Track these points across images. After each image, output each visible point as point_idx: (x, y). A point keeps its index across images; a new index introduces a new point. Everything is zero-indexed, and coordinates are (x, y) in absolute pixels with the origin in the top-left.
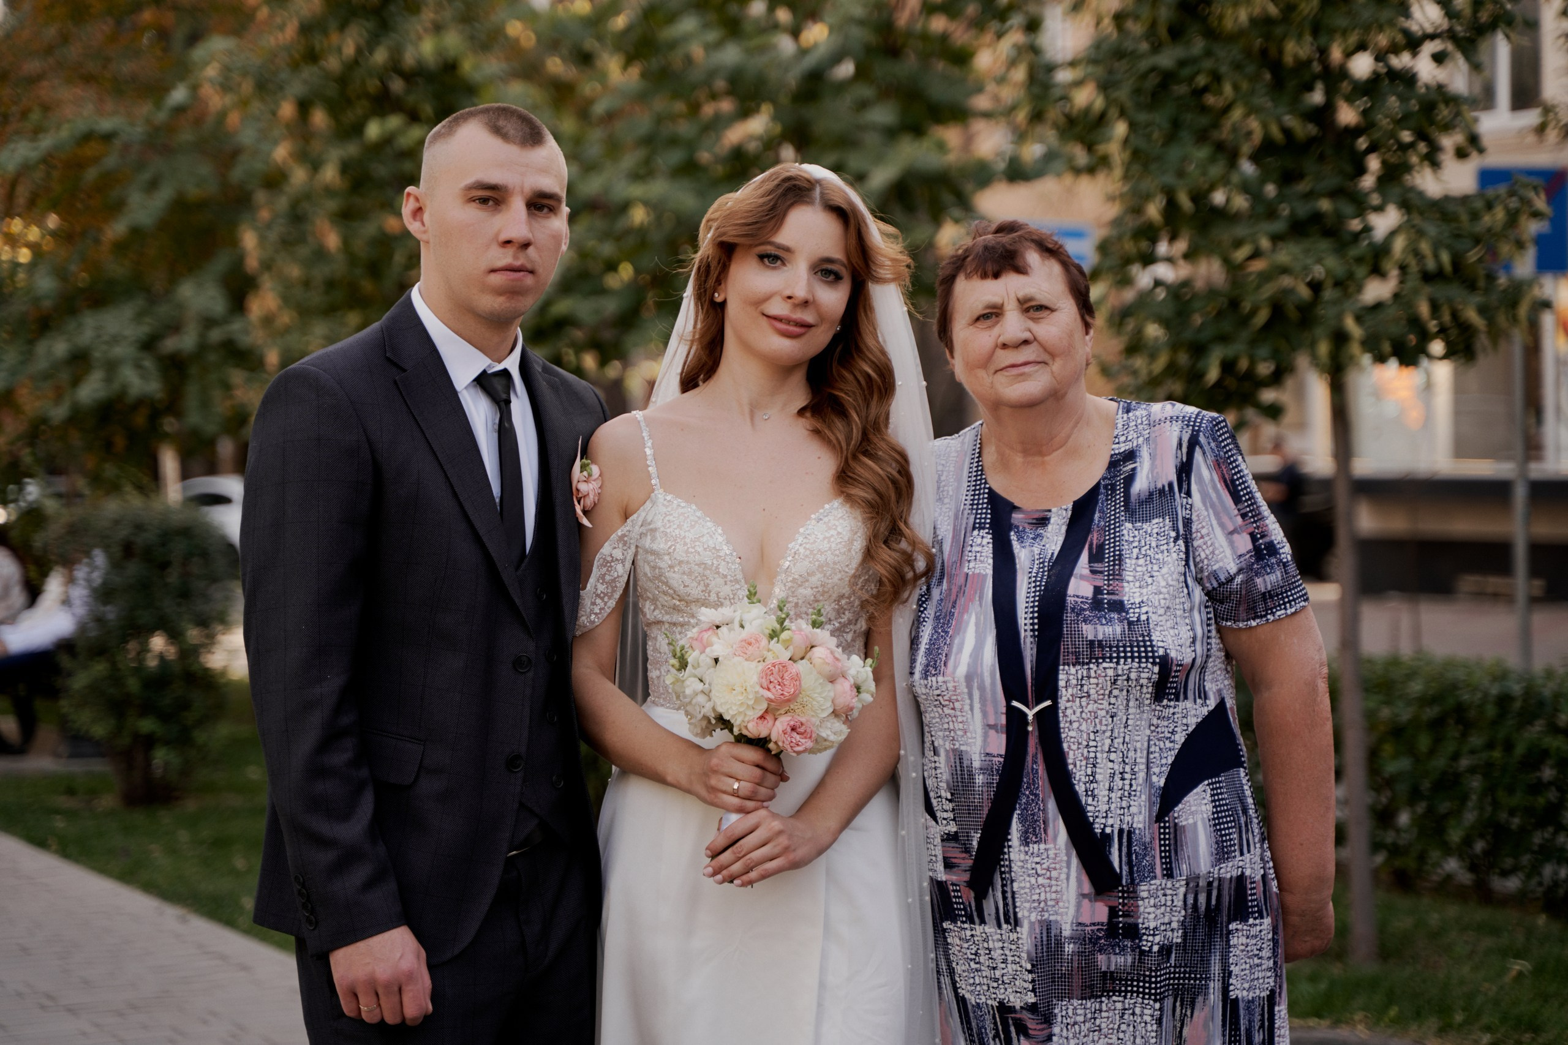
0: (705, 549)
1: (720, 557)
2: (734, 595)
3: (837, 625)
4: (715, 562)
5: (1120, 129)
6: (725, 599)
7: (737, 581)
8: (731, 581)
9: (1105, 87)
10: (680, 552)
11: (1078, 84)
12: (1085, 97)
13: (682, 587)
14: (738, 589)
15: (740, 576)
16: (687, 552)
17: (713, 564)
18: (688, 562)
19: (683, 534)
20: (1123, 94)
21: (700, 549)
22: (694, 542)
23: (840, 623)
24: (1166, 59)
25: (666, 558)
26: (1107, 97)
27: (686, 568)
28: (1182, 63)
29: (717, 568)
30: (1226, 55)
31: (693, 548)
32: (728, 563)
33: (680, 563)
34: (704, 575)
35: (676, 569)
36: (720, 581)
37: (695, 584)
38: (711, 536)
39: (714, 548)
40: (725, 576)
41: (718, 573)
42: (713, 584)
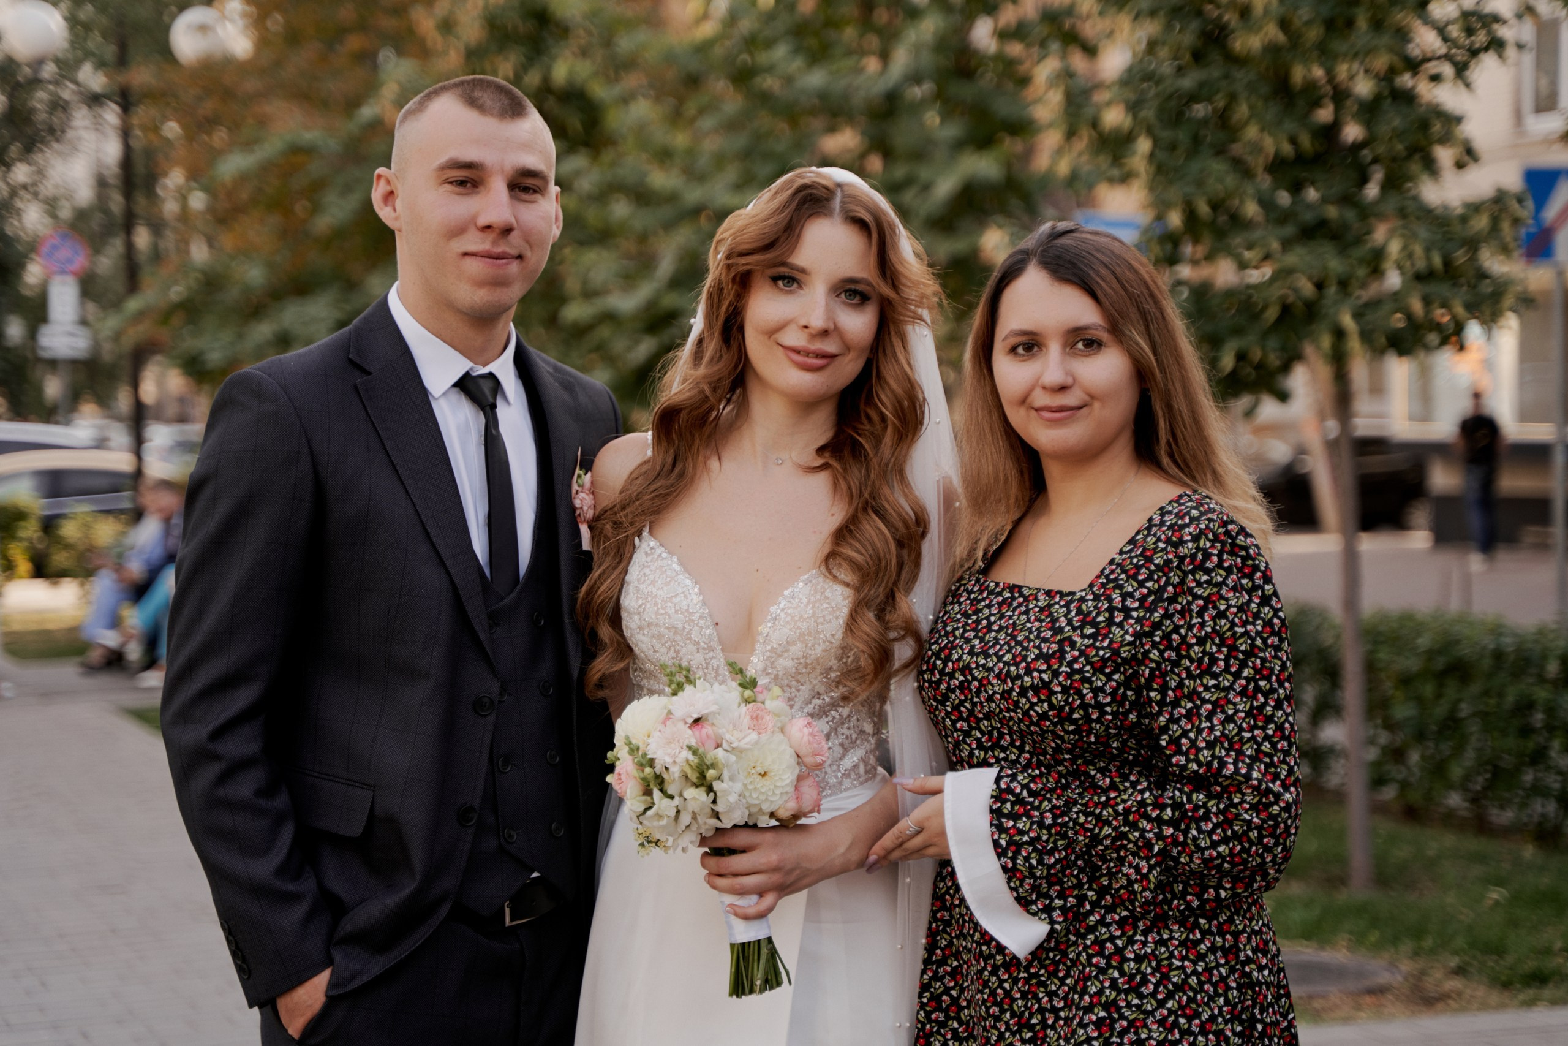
0: (676, 612)
1: (693, 621)
2: (707, 664)
3: (827, 699)
4: (686, 626)
5: (1144, 145)
6: (698, 668)
7: (711, 649)
8: (704, 649)
9: (1133, 108)
10: (649, 616)
11: (1109, 104)
12: (1114, 117)
13: (651, 652)
14: (712, 658)
15: (714, 643)
16: (657, 613)
17: (684, 628)
18: (657, 625)
19: (654, 590)
20: (1149, 113)
21: (671, 611)
22: (666, 602)
23: (832, 698)
24: (1187, 83)
25: (636, 618)
26: (1135, 117)
27: (654, 630)
28: (1202, 85)
29: (689, 633)
30: (1242, 77)
31: (663, 609)
32: (702, 628)
33: (649, 624)
34: (674, 641)
35: (645, 632)
36: (691, 647)
37: (664, 650)
38: (685, 596)
39: (687, 610)
40: (698, 643)
41: (690, 639)
42: (684, 650)
